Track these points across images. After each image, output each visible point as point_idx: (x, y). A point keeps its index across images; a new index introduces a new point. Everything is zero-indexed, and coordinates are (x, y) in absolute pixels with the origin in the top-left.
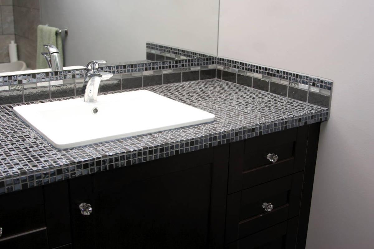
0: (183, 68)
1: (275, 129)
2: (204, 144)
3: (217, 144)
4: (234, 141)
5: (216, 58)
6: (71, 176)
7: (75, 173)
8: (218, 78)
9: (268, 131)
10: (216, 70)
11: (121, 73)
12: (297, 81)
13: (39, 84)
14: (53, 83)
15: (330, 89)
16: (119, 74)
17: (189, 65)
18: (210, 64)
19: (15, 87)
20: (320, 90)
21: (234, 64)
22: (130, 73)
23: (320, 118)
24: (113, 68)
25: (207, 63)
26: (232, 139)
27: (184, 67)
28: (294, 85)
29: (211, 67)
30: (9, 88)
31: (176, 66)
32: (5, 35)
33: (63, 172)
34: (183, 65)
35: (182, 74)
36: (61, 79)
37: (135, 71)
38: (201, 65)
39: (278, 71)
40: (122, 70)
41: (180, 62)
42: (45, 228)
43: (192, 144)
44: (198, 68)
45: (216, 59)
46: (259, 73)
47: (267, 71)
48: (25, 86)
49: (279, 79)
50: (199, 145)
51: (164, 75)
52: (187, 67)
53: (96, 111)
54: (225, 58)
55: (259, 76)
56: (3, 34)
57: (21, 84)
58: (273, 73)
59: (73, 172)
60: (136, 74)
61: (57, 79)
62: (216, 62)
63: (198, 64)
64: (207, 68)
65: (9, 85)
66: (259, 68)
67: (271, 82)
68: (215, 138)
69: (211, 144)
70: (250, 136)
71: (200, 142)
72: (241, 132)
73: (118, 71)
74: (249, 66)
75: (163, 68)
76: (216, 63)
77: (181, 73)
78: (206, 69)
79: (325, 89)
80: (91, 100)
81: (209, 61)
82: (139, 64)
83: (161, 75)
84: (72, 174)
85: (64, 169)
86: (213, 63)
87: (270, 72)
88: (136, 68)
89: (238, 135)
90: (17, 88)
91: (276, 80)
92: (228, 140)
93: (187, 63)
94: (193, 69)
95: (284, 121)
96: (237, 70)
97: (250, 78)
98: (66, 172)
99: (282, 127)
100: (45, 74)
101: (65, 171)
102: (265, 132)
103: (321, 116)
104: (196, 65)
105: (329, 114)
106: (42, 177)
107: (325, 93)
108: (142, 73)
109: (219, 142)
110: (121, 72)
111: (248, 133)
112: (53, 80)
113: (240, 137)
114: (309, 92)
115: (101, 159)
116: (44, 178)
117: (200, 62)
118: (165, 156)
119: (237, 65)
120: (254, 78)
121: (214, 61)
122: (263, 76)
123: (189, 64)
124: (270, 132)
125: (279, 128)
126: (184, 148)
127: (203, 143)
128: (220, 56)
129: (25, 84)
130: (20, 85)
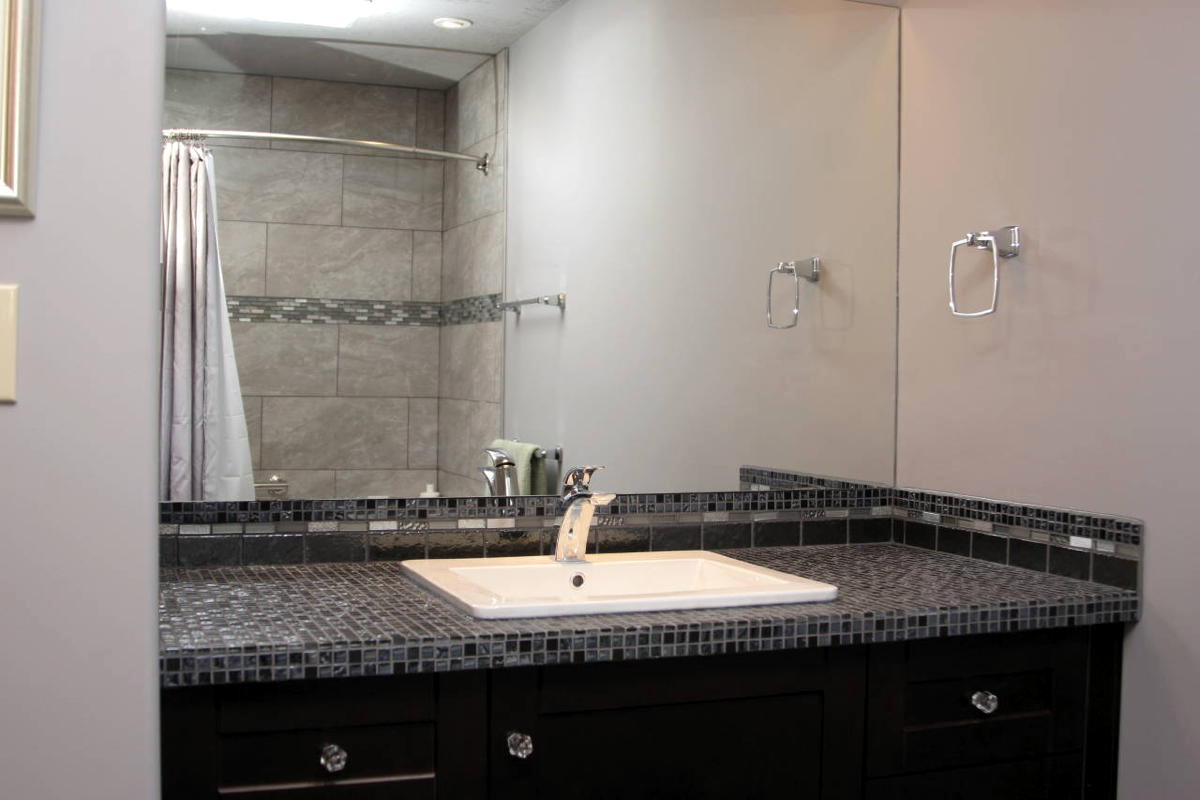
0: (804, 509)
1: (984, 626)
2: (796, 636)
3: (828, 642)
4: (874, 640)
5: (890, 490)
6: (494, 664)
7: (501, 658)
8: (896, 541)
9: (964, 628)
10: (892, 522)
11: (650, 511)
12: (1066, 530)
13: (464, 524)
14: (493, 523)
15: (1136, 541)
16: (647, 514)
17: (820, 505)
18: (876, 504)
19: (410, 525)
20: (1117, 547)
21: (930, 503)
22: (672, 514)
23: (1112, 612)
24: (633, 501)
25: (868, 503)
26: (869, 635)
27: (808, 509)
28: (1059, 542)
29: (878, 511)
30: (399, 527)
31: (788, 506)
32: (414, 469)
33: (477, 652)
34: (804, 504)
35: (801, 526)
36: (512, 516)
37: (685, 510)
38: (851, 506)
39: (1025, 510)
40: (653, 506)
41: (796, 497)
42: (432, 776)
43: (766, 632)
44: (844, 513)
45: (890, 495)
46: (985, 520)
47: (1002, 513)
48: (433, 526)
49: (1029, 529)
50: (783, 638)
51: (757, 524)
52: (816, 508)
53: (578, 581)
54: (910, 490)
55: (983, 527)
56: (408, 469)
57: (424, 520)
58: (1015, 515)
59: (498, 655)
60: (688, 519)
61: (502, 516)
62: (890, 499)
63: (844, 504)
64: (868, 514)
65: (399, 519)
66: (983, 507)
67: (1011, 539)
68: (824, 627)
69: (813, 640)
70: (914, 634)
71: (786, 632)
72: (891, 622)
73: (644, 507)
74: (962, 503)
75: (755, 506)
76: (890, 503)
77: (798, 523)
78: (866, 517)
79: (1126, 542)
80: (573, 559)
81: (872, 498)
82: (695, 495)
83: (749, 525)
84: (495, 659)
85: (480, 644)
86: (883, 503)
87: (1008, 514)
88: (686, 504)
89: (883, 629)
90: (415, 528)
91: (1020, 533)
92: (857, 637)
93: (816, 499)
94: (831, 514)
95: (1009, 608)
96: (937, 516)
97: (965, 534)
98: (484, 651)
99: (1004, 624)
100: (476, 502)
101: (480, 650)
102: (955, 629)
103: (1116, 608)
104: (838, 505)
105: (1139, 604)
106: (435, 656)
107: (1127, 552)
108: (701, 515)
109: (835, 638)
110: (651, 509)
111: (910, 625)
112: (493, 517)
113: (890, 634)
114: (1095, 555)
115: (559, 637)
116: (438, 657)
117: (848, 499)
118: (703, 651)
119: (937, 504)
120: (975, 534)
121: (887, 497)
122: (994, 526)
123: (819, 502)
124: (969, 631)
125: (993, 625)
126: (749, 640)
127: (795, 633)
128: (901, 486)
129: (434, 520)
130: (421, 523)
